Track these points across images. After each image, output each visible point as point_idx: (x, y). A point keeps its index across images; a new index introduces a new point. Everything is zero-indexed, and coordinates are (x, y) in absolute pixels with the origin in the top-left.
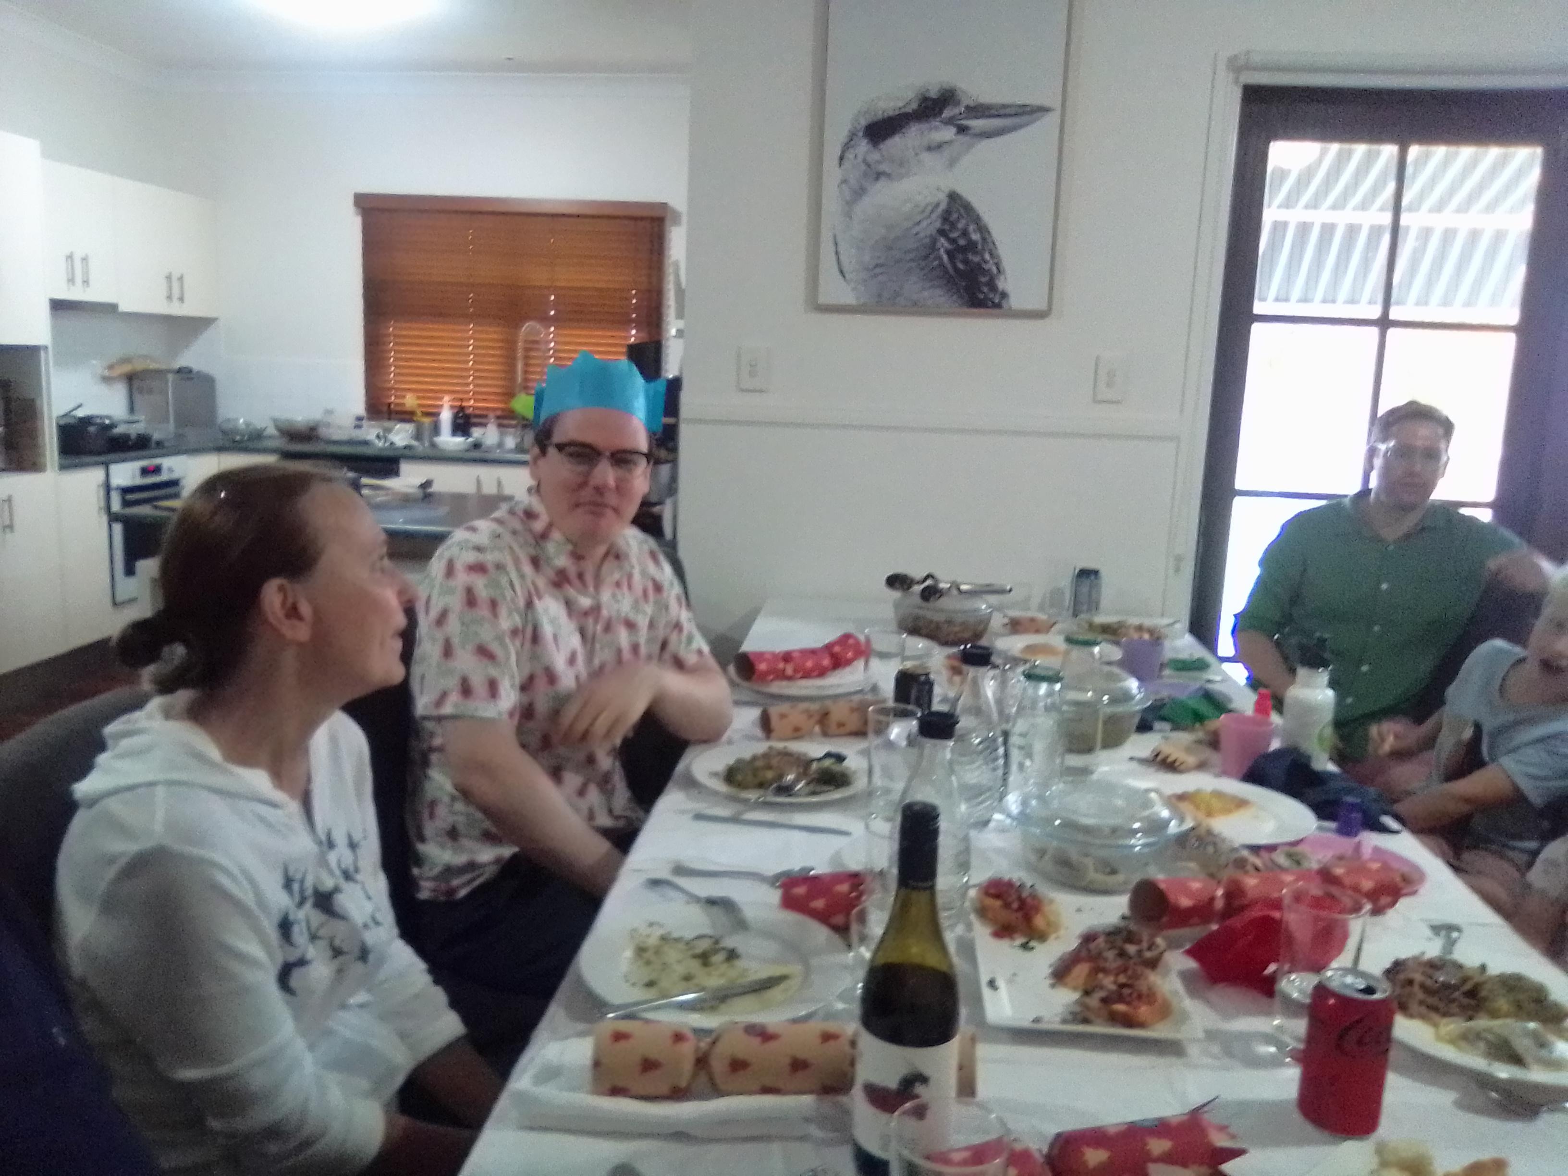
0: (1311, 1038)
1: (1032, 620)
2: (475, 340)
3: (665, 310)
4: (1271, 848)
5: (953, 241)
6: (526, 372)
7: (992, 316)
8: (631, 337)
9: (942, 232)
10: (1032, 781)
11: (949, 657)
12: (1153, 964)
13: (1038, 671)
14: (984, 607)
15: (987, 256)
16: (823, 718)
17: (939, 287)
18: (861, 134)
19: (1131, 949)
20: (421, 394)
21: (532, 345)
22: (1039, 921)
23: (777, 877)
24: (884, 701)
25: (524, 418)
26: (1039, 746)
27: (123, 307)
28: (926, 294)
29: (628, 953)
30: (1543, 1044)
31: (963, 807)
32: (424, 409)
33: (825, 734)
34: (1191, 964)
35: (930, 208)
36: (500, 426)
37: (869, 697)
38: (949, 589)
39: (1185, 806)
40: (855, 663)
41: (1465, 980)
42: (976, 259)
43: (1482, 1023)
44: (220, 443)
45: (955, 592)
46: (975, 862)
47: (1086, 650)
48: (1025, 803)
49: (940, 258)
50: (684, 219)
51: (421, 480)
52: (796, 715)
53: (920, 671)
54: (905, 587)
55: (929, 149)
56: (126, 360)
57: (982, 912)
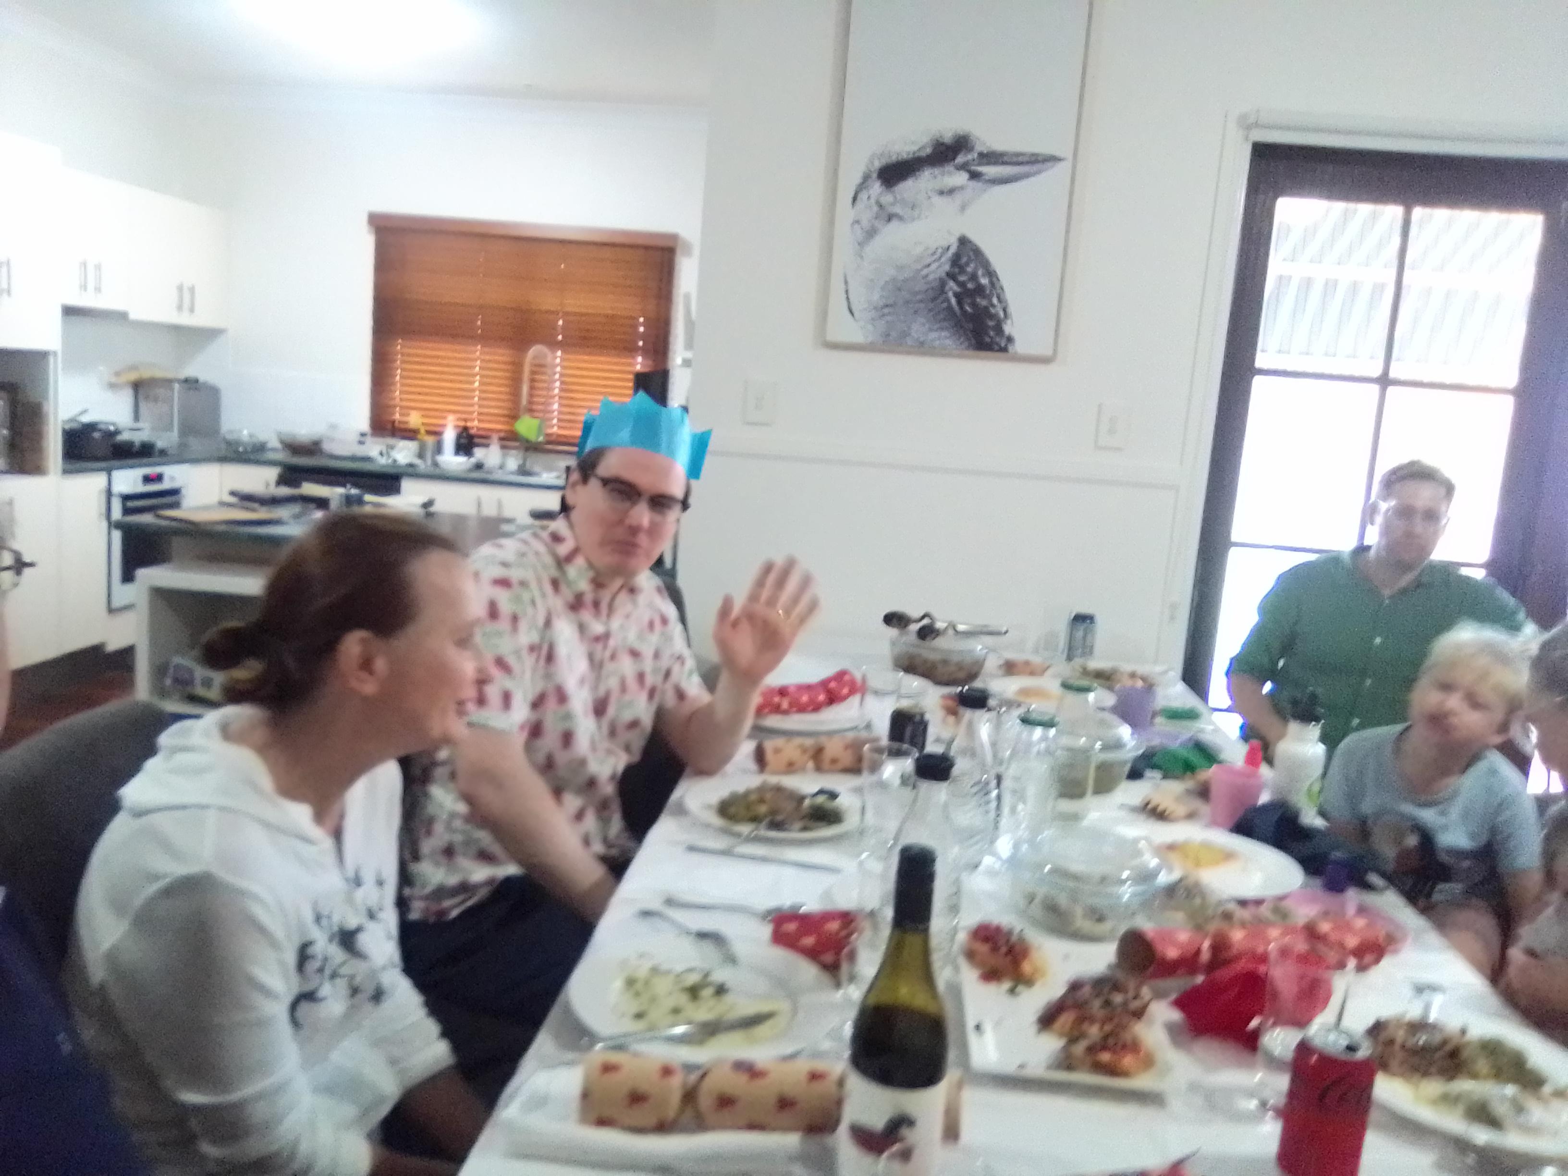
0: (1292, 1094)
1: (1027, 663)
2: (483, 361)
3: (672, 339)
4: (1259, 902)
5: (962, 285)
6: (531, 395)
7: (997, 359)
8: (638, 364)
9: (951, 276)
10: (1023, 826)
11: (944, 697)
12: (1139, 1014)
13: (1034, 716)
14: (980, 647)
15: (995, 301)
16: (817, 754)
17: (947, 329)
18: (875, 175)
19: (1118, 998)
20: (426, 412)
21: (539, 367)
22: (1026, 967)
23: (769, 912)
24: (876, 740)
25: (527, 441)
26: (1031, 791)
27: (133, 316)
28: (933, 335)
29: (618, 984)
30: (1519, 1109)
31: (956, 850)
32: (428, 428)
33: (819, 769)
34: (1175, 1015)
35: (940, 250)
36: (503, 447)
37: (864, 734)
38: (946, 628)
39: (1173, 857)
40: (850, 699)
41: (1445, 1042)
42: (984, 303)
43: (1464, 1085)
44: (223, 453)
45: (951, 632)
46: (965, 904)
47: (1081, 696)
48: (1016, 846)
49: (948, 300)
50: (696, 252)
51: (422, 499)
52: (791, 750)
53: (917, 710)
54: (903, 624)
55: (941, 193)
56: (133, 368)
57: (970, 955)
